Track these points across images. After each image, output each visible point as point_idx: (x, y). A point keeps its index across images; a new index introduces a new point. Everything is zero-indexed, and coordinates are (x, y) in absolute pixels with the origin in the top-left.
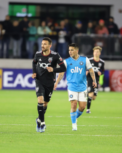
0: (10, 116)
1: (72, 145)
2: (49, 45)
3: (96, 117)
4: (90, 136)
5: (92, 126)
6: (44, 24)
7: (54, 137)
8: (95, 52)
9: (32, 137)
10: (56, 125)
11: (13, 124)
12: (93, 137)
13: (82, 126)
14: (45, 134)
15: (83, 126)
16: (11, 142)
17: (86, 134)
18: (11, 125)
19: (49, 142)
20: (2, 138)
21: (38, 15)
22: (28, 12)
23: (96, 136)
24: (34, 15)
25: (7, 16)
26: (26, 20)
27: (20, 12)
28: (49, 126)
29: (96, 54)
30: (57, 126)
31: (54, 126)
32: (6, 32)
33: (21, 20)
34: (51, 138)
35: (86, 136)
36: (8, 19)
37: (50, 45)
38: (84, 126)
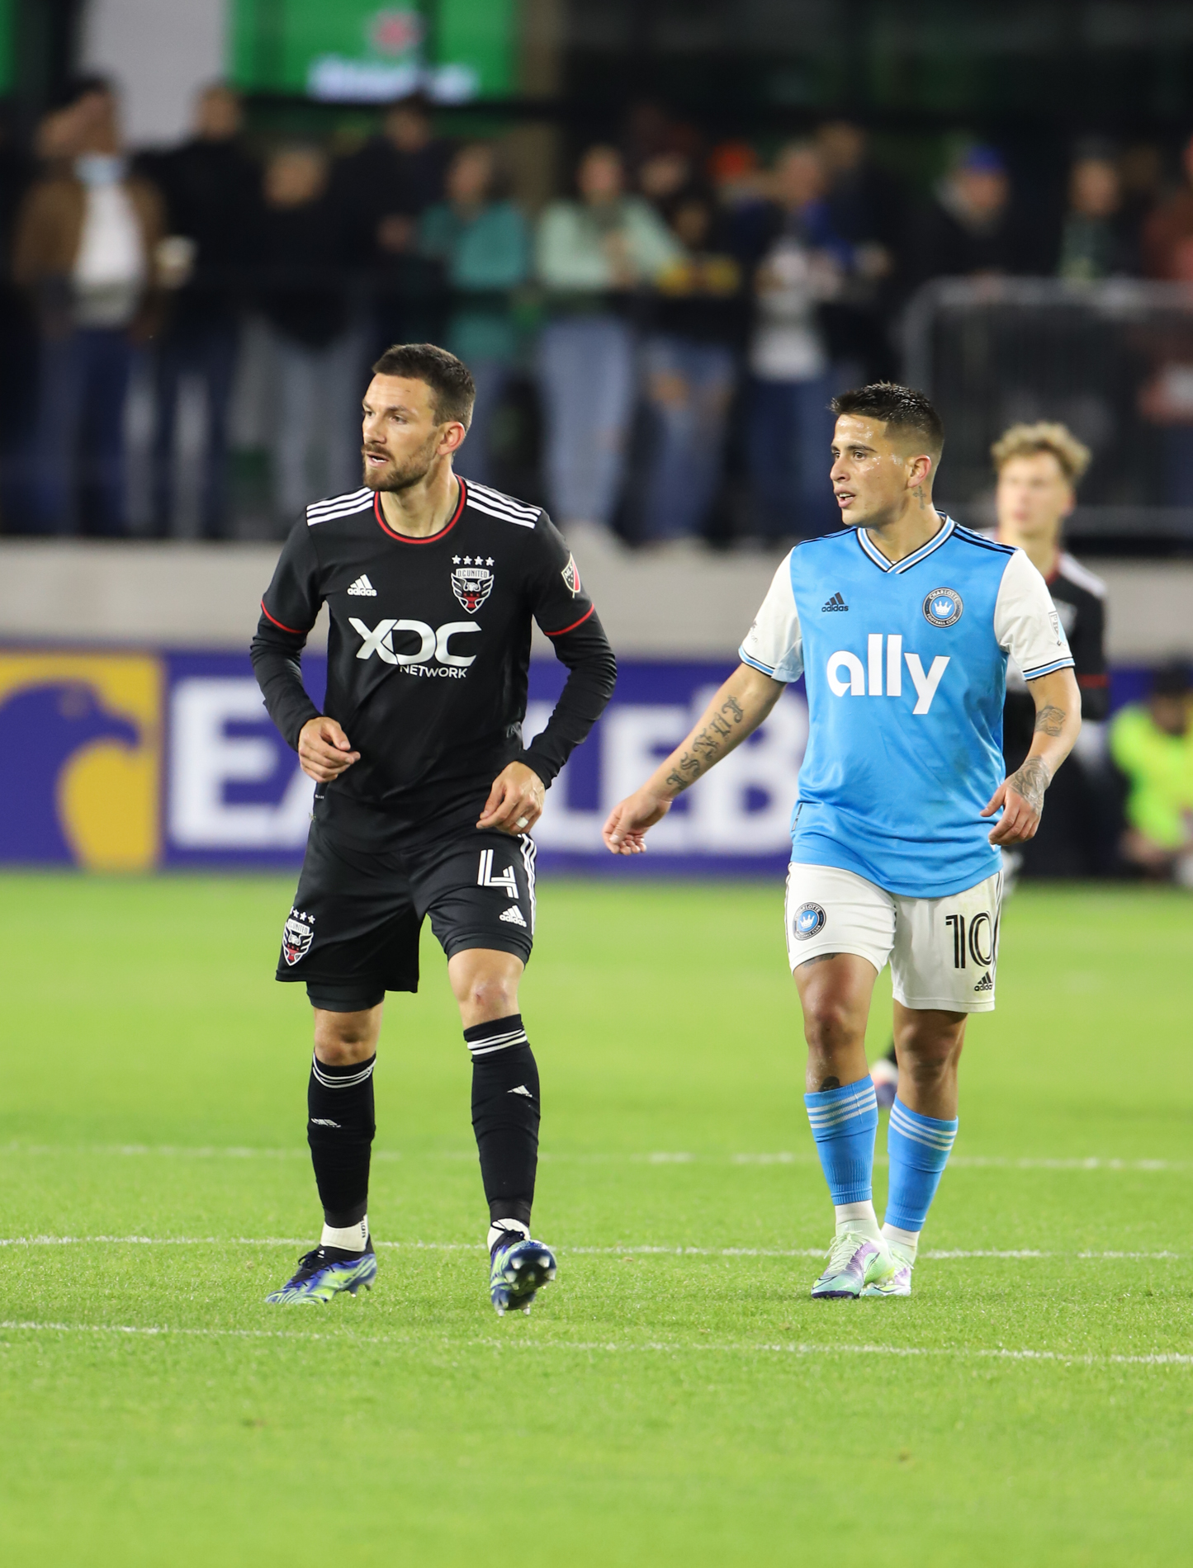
0: (244, 1152)
1: (903, 1458)
2: (438, 420)
3: (1152, 1165)
4: (1088, 1359)
5: (1113, 1255)
6: (601, 172)
7: (708, 1380)
8: (1015, 481)
9: (475, 1376)
10: (725, 1252)
11: (273, 1242)
12: (1125, 1376)
13: (1006, 1254)
14: (611, 1347)
15: (1021, 1261)
16: (248, 1423)
17: (1048, 1348)
18: (254, 1252)
19: (655, 1425)
20: (155, 1380)
21: (543, 83)
22: (430, 52)
23: (1161, 1359)
24: (500, 83)
25: (210, 94)
26: (407, 132)
27: (350, 50)
28: (658, 1258)
29: (1025, 500)
30: (745, 1258)
31: (713, 1258)
32: (202, 261)
33: (353, 134)
34: (679, 1382)
35: (1047, 1361)
36: (224, 121)
37: (448, 425)
38: (1026, 1253)
